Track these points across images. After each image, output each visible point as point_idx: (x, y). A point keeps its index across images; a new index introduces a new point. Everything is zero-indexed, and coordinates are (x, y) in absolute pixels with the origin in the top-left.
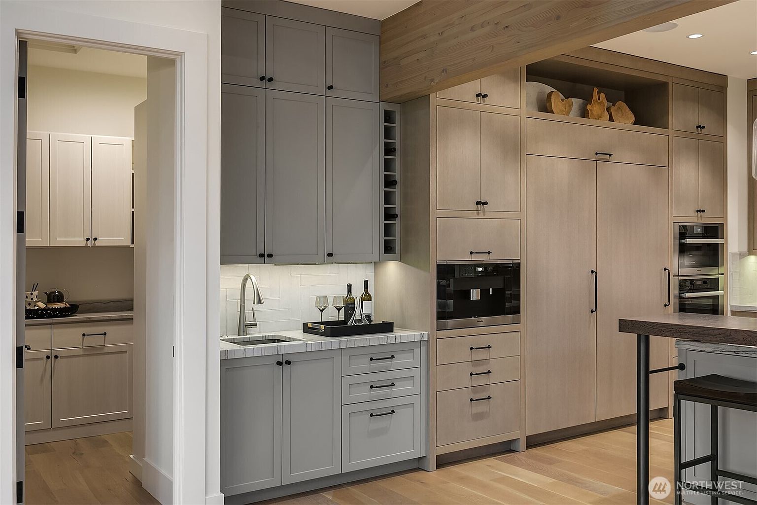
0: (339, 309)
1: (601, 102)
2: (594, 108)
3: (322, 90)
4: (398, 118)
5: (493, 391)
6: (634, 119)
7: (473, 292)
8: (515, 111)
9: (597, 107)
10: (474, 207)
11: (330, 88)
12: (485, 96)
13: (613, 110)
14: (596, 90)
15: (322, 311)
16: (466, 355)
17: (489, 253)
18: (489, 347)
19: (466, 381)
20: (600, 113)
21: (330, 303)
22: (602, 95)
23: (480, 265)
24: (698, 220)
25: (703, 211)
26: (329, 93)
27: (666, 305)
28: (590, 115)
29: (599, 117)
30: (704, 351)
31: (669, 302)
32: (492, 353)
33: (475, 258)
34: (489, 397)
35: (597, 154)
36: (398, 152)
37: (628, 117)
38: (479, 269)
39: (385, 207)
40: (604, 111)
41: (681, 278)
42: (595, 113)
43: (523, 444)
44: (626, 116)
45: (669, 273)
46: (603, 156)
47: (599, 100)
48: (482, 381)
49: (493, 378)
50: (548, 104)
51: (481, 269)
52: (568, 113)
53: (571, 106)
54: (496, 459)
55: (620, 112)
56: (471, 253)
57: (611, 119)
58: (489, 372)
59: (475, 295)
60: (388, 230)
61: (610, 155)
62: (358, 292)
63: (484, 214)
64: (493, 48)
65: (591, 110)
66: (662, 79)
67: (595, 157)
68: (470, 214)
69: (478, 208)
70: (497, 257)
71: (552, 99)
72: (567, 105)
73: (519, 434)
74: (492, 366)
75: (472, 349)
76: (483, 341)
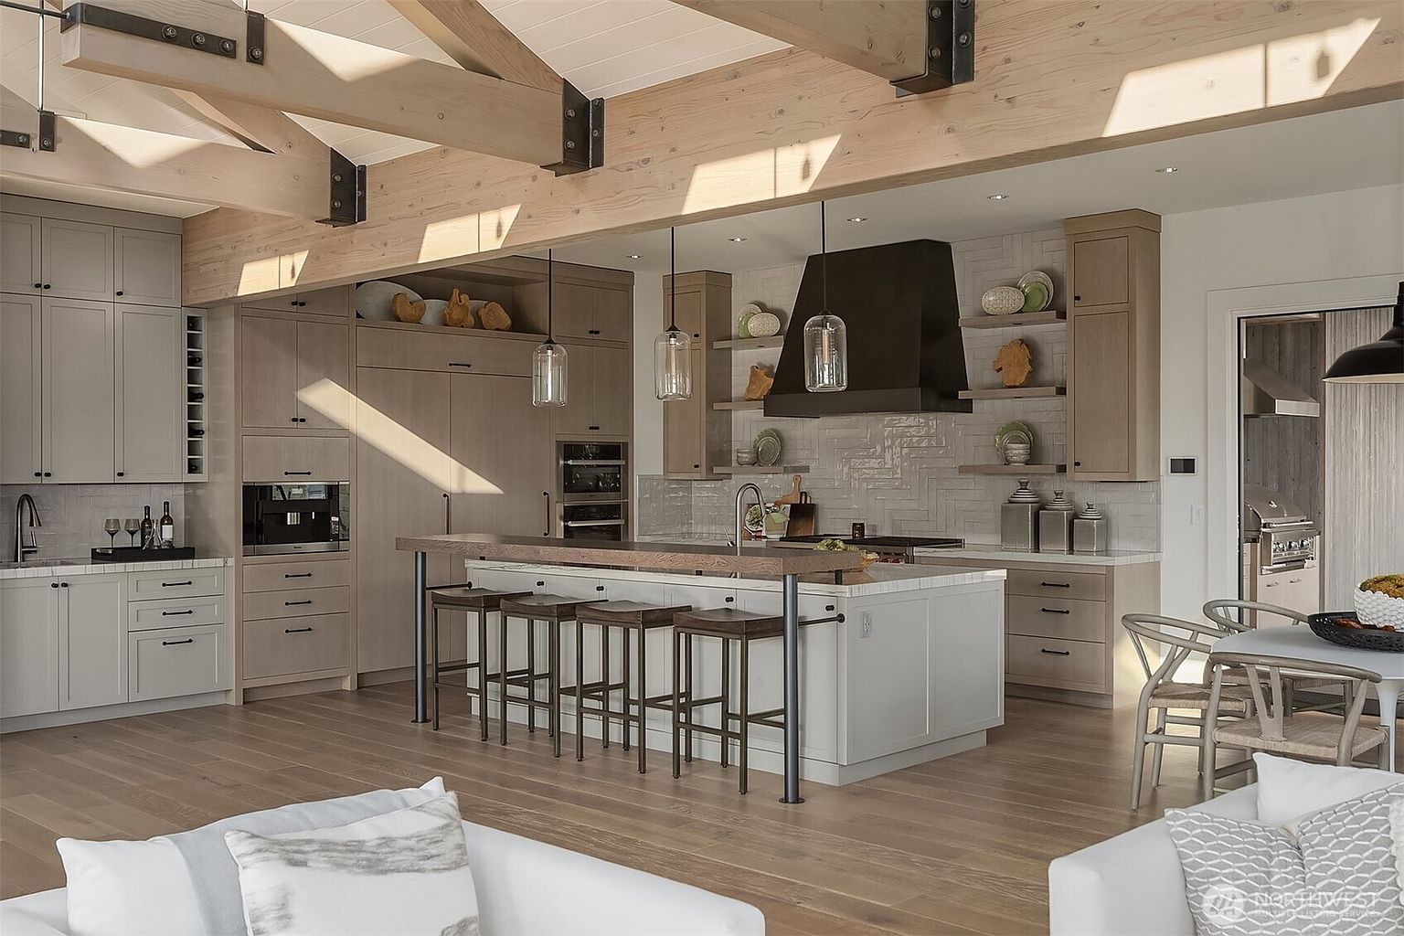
0: (132, 533)
3: (109, 296)
4: (204, 324)
5: (314, 623)
6: (509, 322)
7: (291, 516)
8: (342, 320)
10: (290, 424)
11: (120, 294)
12: (302, 304)
13: (482, 313)
15: (112, 535)
16: (281, 583)
17: (309, 474)
18: (309, 575)
19: (281, 611)
20: (462, 317)
21: (122, 526)
24: (591, 438)
25: (598, 428)
26: (118, 299)
27: (545, 534)
30: (483, 568)
31: (548, 530)
33: (292, 478)
34: (310, 629)
35: (450, 365)
36: (205, 362)
37: (502, 320)
39: (189, 423)
41: (566, 504)
44: (499, 318)
45: (549, 499)
46: (460, 367)
48: (301, 611)
49: (315, 609)
50: (393, 308)
52: (419, 318)
53: (423, 309)
55: (492, 314)
56: (287, 474)
58: (310, 602)
59: (293, 519)
60: (192, 448)
61: (469, 366)
62: (156, 515)
66: (541, 278)
67: (448, 368)
68: (285, 432)
69: (294, 425)
70: (319, 478)
71: (397, 303)
72: (418, 309)
74: (315, 595)
75: (287, 576)
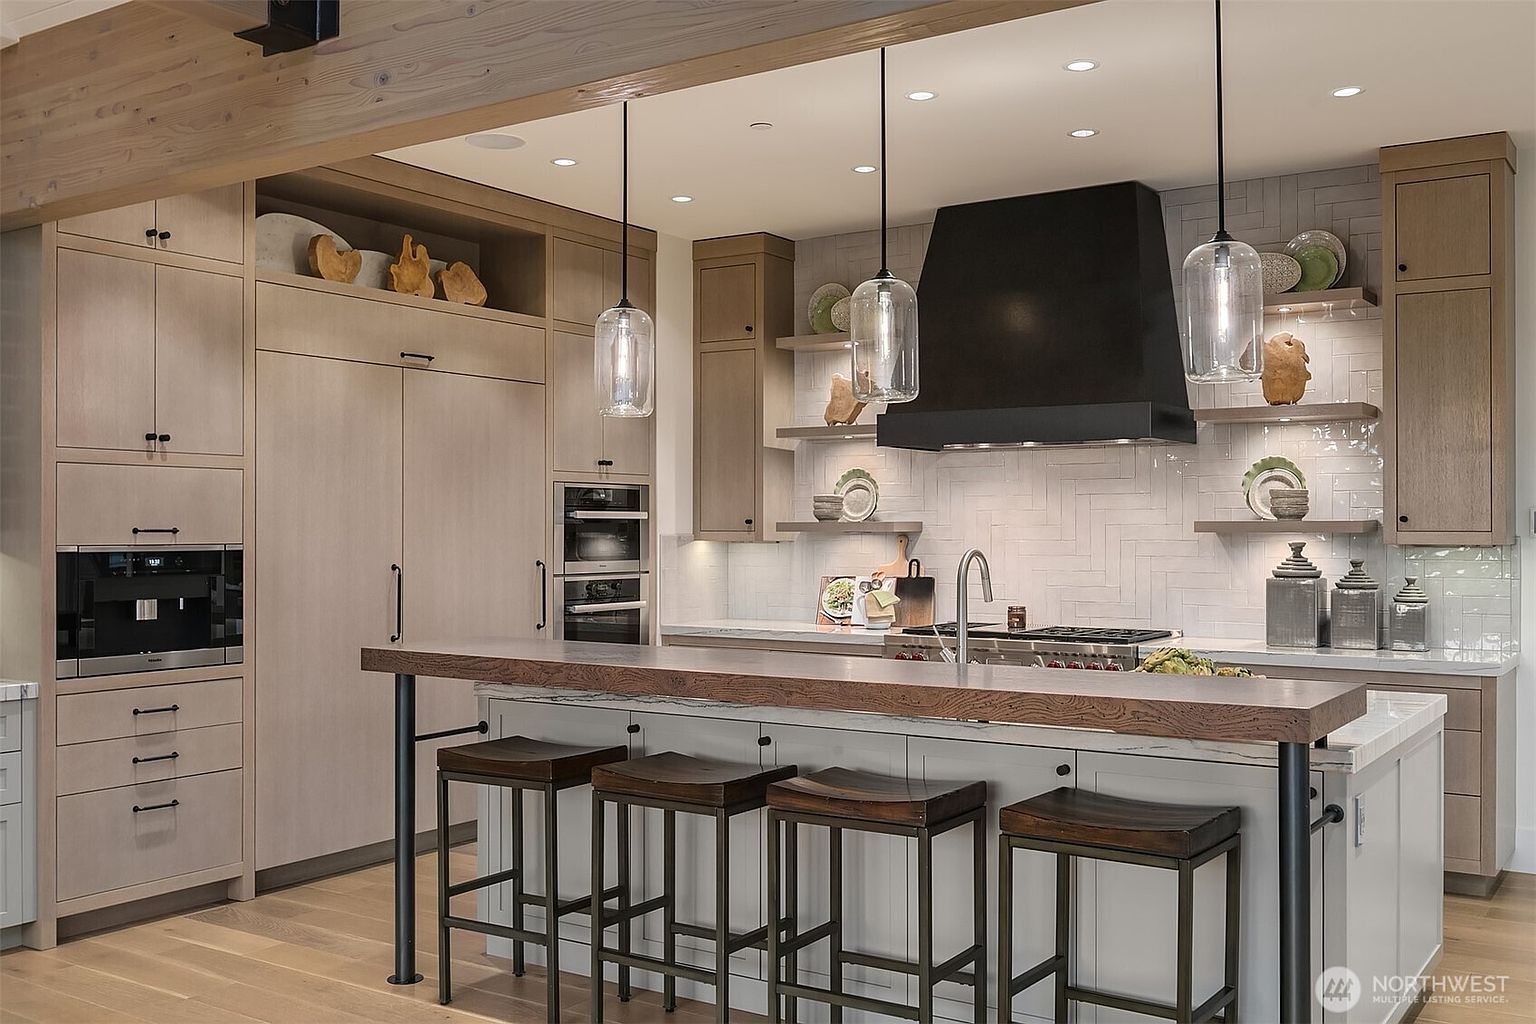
1: (420, 261)
2: (405, 272)
5: (184, 791)
6: (484, 295)
7: (143, 605)
8: (232, 269)
9: (411, 269)
10: (143, 444)
12: (165, 236)
13: (444, 278)
14: (408, 240)
16: (125, 724)
17: (175, 531)
18: (175, 708)
19: (125, 774)
20: (416, 281)
22: (421, 249)
23: (154, 555)
24: (601, 478)
25: (610, 463)
27: (539, 627)
28: (395, 283)
29: (414, 289)
30: (512, 699)
31: (544, 620)
32: (182, 720)
33: (145, 541)
34: (175, 803)
35: (403, 355)
37: (473, 290)
38: (152, 562)
40: (424, 278)
41: (568, 579)
42: (405, 280)
43: (248, 885)
44: (469, 288)
45: (544, 571)
46: (417, 360)
47: (415, 257)
48: (159, 772)
49: (183, 767)
50: (310, 258)
51: (158, 562)
52: (351, 278)
53: (357, 264)
54: (190, 917)
55: (458, 281)
56: (135, 531)
57: (440, 294)
58: (175, 755)
59: (146, 610)
61: (430, 358)
63: (164, 459)
64: (131, 154)
65: (398, 276)
66: (533, 228)
67: (399, 361)
68: (131, 457)
69: (149, 446)
70: (190, 539)
71: (317, 250)
72: (350, 263)
73: (242, 869)
74: (183, 744)
75: (136, 712)
76: (161, 697)
